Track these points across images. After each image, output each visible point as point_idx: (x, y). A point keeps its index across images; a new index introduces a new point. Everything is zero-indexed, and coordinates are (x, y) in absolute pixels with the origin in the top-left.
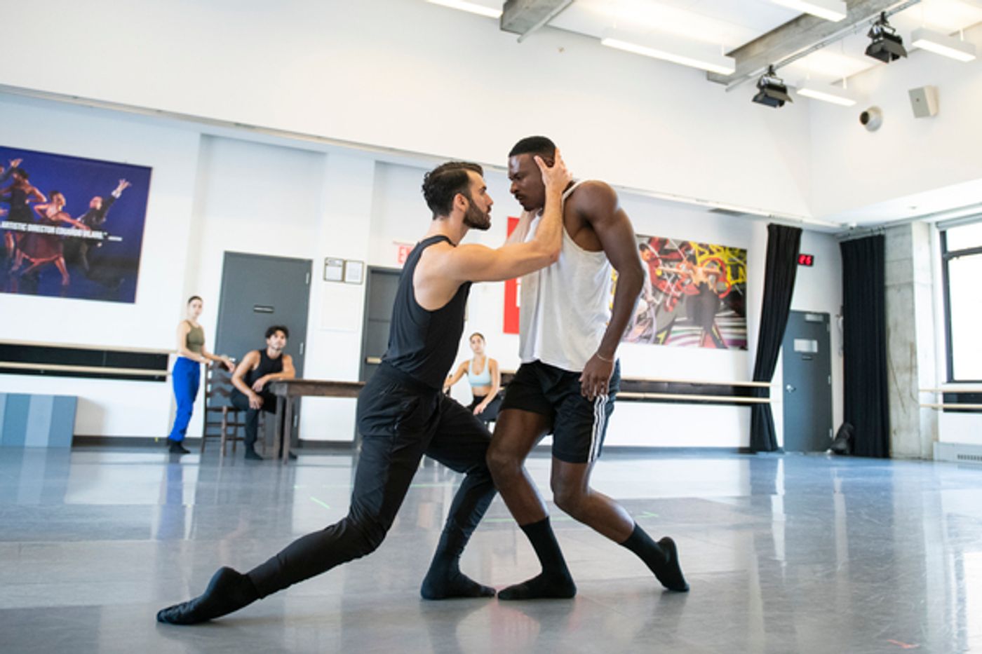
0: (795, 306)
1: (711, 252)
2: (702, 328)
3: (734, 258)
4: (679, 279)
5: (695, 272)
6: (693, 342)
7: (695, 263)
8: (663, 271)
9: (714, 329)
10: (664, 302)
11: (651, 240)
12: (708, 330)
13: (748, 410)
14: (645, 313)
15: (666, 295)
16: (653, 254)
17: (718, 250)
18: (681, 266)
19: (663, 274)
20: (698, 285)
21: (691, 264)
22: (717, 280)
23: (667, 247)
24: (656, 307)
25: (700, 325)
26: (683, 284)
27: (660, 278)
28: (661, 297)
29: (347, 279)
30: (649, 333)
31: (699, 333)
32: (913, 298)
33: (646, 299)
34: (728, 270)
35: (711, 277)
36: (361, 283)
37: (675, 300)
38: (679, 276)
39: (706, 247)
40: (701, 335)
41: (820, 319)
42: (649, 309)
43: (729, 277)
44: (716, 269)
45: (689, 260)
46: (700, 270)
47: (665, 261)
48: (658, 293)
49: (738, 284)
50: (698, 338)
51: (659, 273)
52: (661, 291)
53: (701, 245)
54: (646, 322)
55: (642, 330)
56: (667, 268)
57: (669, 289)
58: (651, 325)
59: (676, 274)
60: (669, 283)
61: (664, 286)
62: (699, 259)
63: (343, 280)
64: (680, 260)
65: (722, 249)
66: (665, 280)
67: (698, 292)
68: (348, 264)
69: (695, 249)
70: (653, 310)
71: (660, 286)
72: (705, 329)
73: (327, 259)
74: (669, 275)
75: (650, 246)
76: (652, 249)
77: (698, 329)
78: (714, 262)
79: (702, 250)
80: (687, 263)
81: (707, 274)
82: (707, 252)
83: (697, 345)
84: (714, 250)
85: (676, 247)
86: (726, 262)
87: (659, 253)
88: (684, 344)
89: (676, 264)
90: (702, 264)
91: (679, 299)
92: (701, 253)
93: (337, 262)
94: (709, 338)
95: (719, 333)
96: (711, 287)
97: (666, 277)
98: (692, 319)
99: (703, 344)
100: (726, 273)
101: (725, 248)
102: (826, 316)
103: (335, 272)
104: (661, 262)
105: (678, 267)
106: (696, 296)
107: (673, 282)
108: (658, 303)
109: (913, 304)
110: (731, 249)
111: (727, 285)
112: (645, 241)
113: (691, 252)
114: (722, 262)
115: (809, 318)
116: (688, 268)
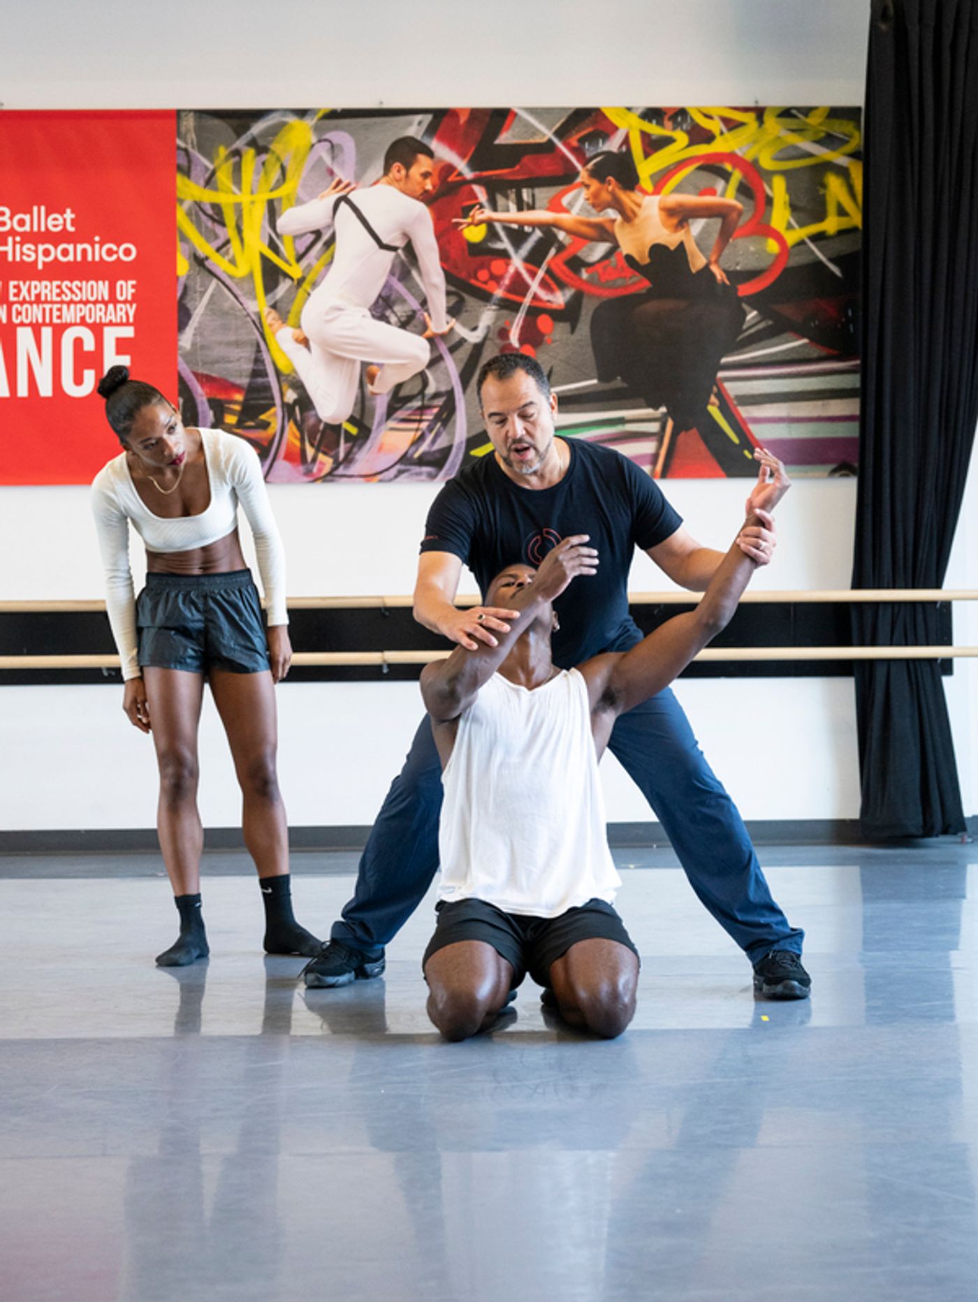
1: (700, 136)
2: (660, 411)
3: (806, 145)
4: (561, 247)
5: (628, 217)
7: (629, 180)
8: (490, 224)
9: (713, 412)
11: (441, 119)
12: (689, 418)
13: (846, 687)
15: (509, 306)
16: (450, 168)
17: (731, 125)
18: (565, 201)
19: (492, 234)
20: (643, 258)
21: (612, 185)
22: (726, 235)
23: (506, 138)
24: (464, 353)
26: (576, 264)
27: (483, 252)
28: (487, 317)
30: (441, 443)
31: (651, 427)
33: (422, 329)
34: (778, 190)
35: (697, 226)
37: (543, 322)
38: (561, 235)
39: (679, 115)
40: (658, 438)
42: (435, 361)
43: (780, 216)
44: (726, 194)
45: (598, 174)
46: (650, 207)
47: (495, 189)
48: (471, 301)
49: (818, 238)
50: (647, 447)
51: (475, 234)
52: (485, 297)
53: (653, 114)
54: (422, 409)
55: (411, 436)
56: (510, 214)
57: (518, 287)
58: (447, 413)
59: (548, 230)
60: (517, 262)
61: (495, 279)
62: (646, 168)
64: (566, 177)
65: (749, 118)
66: (504, 255)
67: (640, 284)
69: (630, 127)
70: (452, 366)
71: (482, 280)
74: (518, 236)
75: (435, 145)
76: (445, 153)
77: (645, 417)
78: (714, 167)
79: (654, 129)
80: (595, 185)
81: (680, 216)
82: (681, 138)
84: (715, 126)
85: (546, 133)
86: (766, 163)
87: (473, 165)
89: (543, 194)
90: (660, 180)
91: (558, 315)
92: (653, 145)
94: (694, 442)
95: (739, 426)
96: (698, 261)
97: (505, 244)
98: (615, 383)
100: (769, 201)
101: (759, 112)
104: (481, 193)
105: (555, 206)
106: (635, 300)
107: (534, 259)
108: (474, 338)
110: (786, 113)
111: (773, 246)
112: (414, 129)
113: (613, 145)
114: (752, 168)
116: (598, 204)
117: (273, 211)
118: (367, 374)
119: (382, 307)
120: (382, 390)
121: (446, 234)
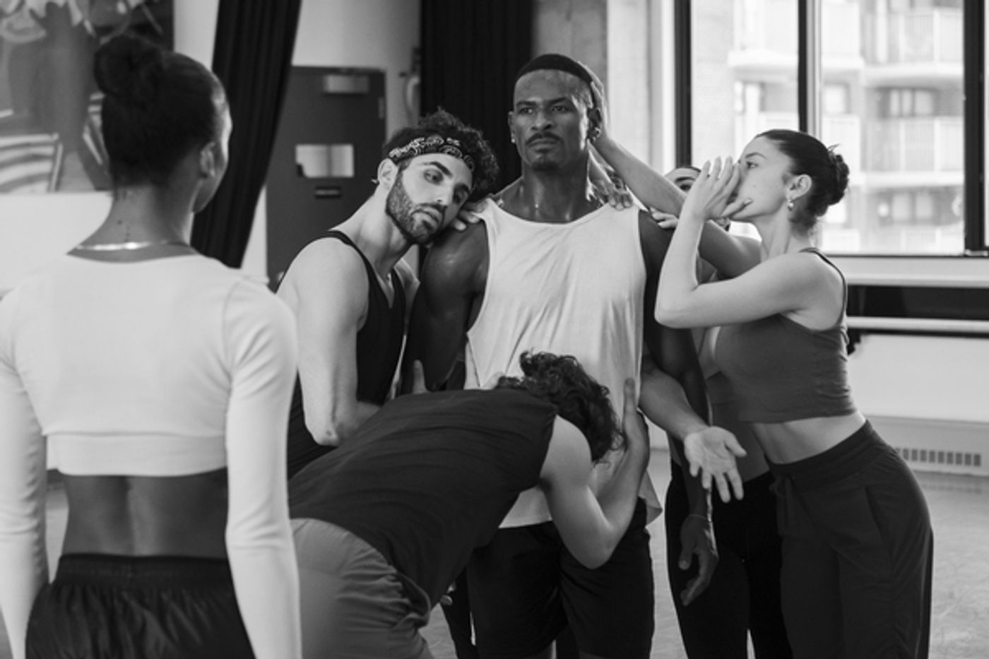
0: (303, 55)
2: (56, 137)
12: (71, 142)
20: (41, 12)
25: (49, 131)
31: (48, 151)
32: (604, 38)
40: (52, 158)
41: (363, 86)
67: (42, 34)
72: (62, 139)
83: (41, 186)
96: (76, 16)
98: (26, 113)
102: (376, 79)
106: (37, 45)
109: (605, 55)
115: (334, 84)
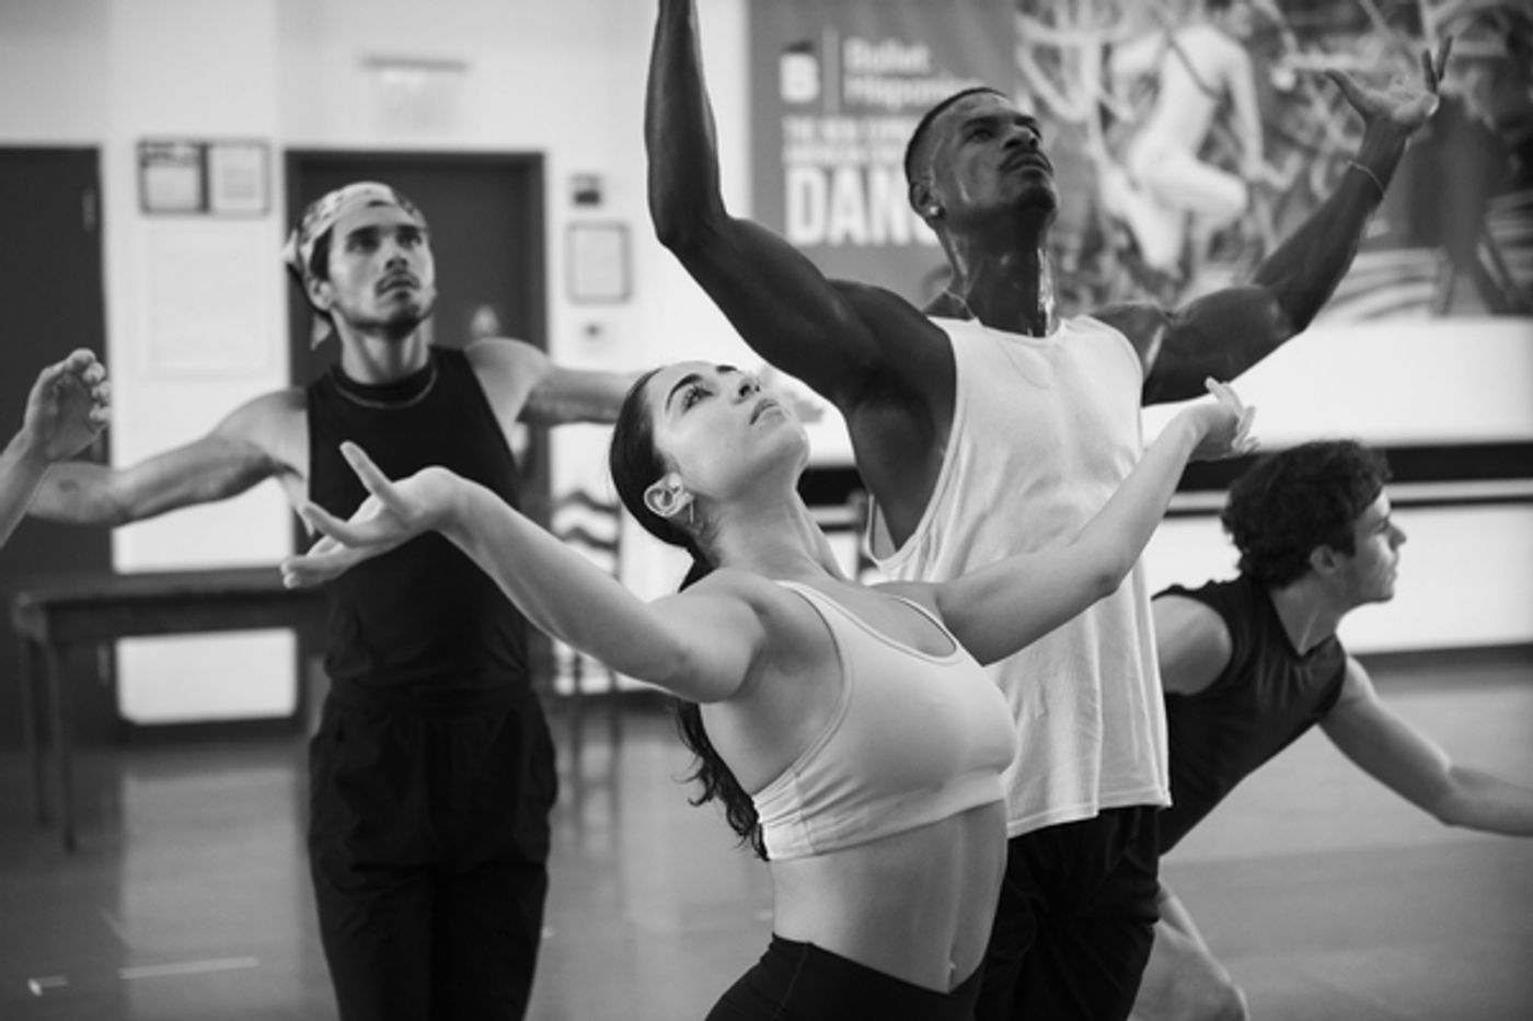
6: (1408, 306)
7: (1416, 30)
8: (1298, 71)
9: (1484, 256)
10: (1303, 179)
12: (1462, 261)
14: (1237, 225)
15: (1311, 153)
18: (1362, 48)
21: (1401, 35)
22: (1496, 82)
24: (1274, 200)
25: (1431, 246)
27: (1290, 99)
28: (1293, 162)
29: (219, 200)
31: (1431, 272)
33: (1240, 173)
35: (1472, 76)
36: (266, 211)
40: (1437, 278)
42: (1250, 207)
44: (1494, 45)
45: (1392, 22)
48: (1281, 148)
50: (1425, 291)
51: (1283, 79)
56: (1317, 61)
57: (1321, 132)
60: (1319, 110)
61: (1301, 124)
62: (1430, 17)
63: (204, 205)
66: (1307, 102)
67: (1428, 134)
68: (218, 159)
70: (1264, 211)
71: (1289, 125)
72: (1451, 256)
73: (143, 145)
74: (1321, 84)
77: (1424, 260)
80: (1388, 33)
87: (1284, 9)
88: (1377, 315)
89: (1344, 40)
90: (1442, 30)
93: (180, 151)
94: (1466, 285)
95: (1503, 269)
97: (1309, 91)
98: (1403, 227)
99: (1444, 307)
103: (178, 182)
104: (1289, 39)
105: (1352, 53)
106: (1421, 147)
107: (1337, 105)
108: (1283, 184)
114: (1519, 20)
116: (1390, 52)
117: (1107, 51)
118: (1190, 219)
119: (1207, 150)
120: (1202, 235)
121: (1261, 79)
